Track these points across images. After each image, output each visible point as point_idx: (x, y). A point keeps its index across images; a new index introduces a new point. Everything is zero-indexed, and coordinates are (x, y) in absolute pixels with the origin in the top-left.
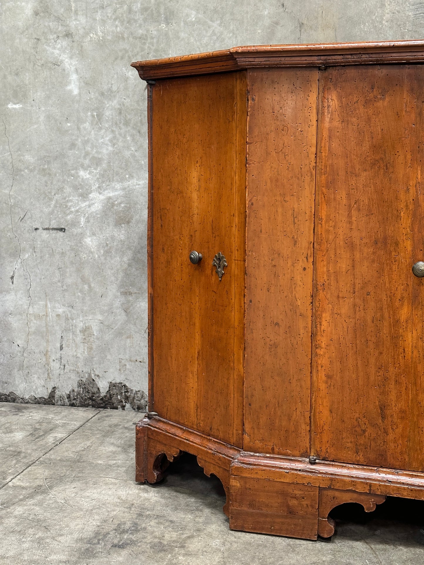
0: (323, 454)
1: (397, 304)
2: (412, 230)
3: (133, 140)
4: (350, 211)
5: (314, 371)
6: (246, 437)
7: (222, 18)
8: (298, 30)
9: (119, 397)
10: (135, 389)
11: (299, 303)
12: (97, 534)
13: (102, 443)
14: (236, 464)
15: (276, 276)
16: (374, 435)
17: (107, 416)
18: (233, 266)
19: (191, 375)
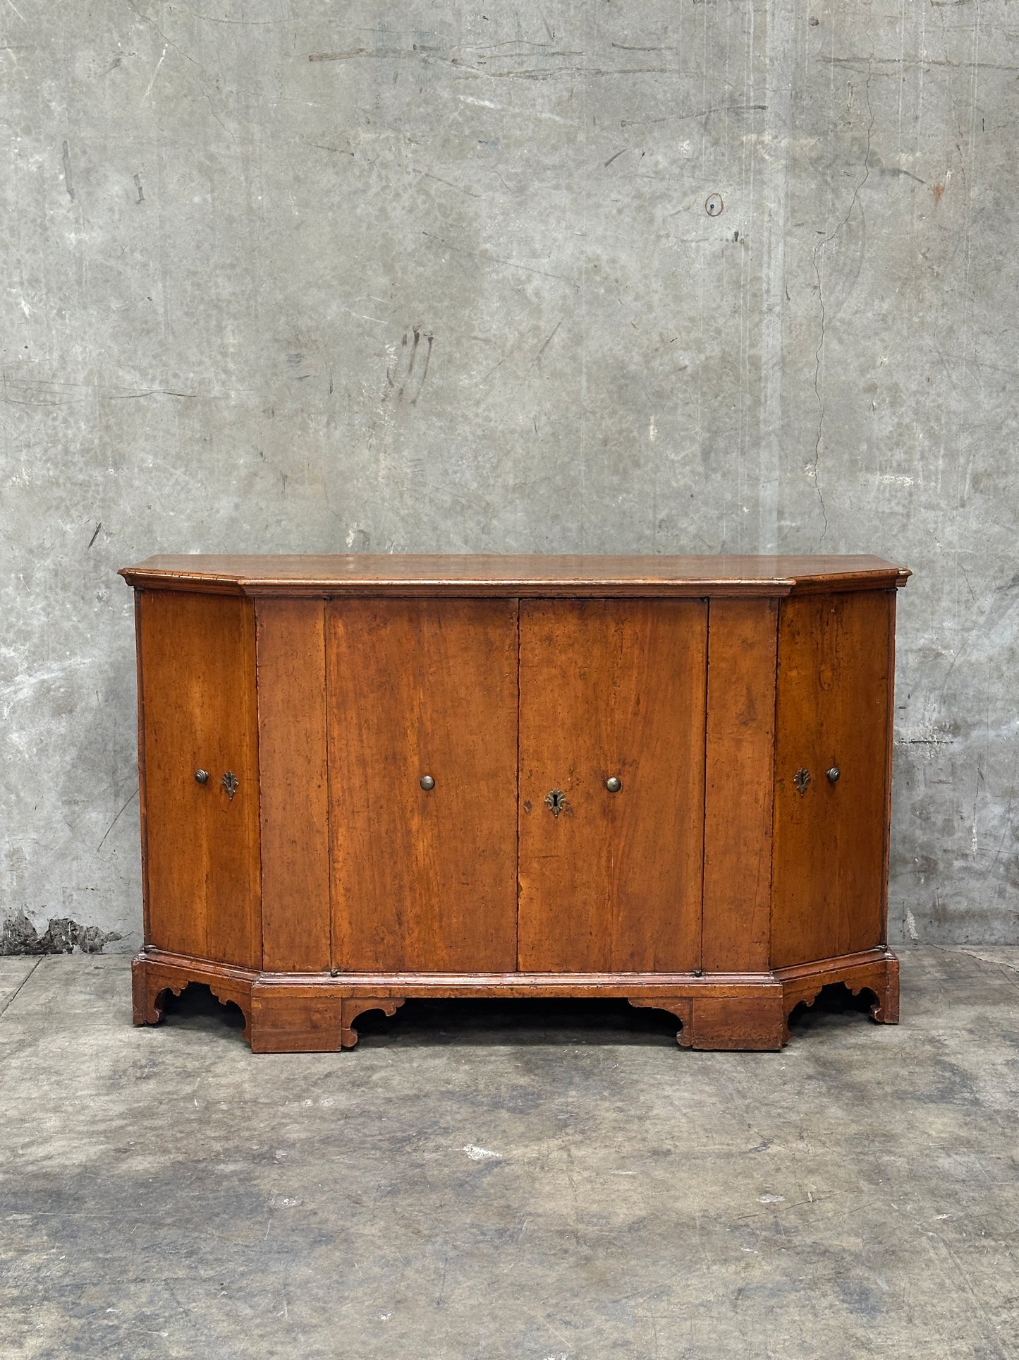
0: (344, 967)
1: (408, 815)
2: (418, 746)
3: (75, 608)
4: (361, 730)
5: (333, 885)
6: (265, 957)
7: (186, 466)
8: (281, 484)
9: (64, 938)
10: (85, 925)
11: (315, 819)
12: (115, 1072)
13: (67, 993)
14: (257, 985)
15: (291, 794)
16: (392, 942)
17: (55, 963)
18: (245, 785)
19: (198, 900)
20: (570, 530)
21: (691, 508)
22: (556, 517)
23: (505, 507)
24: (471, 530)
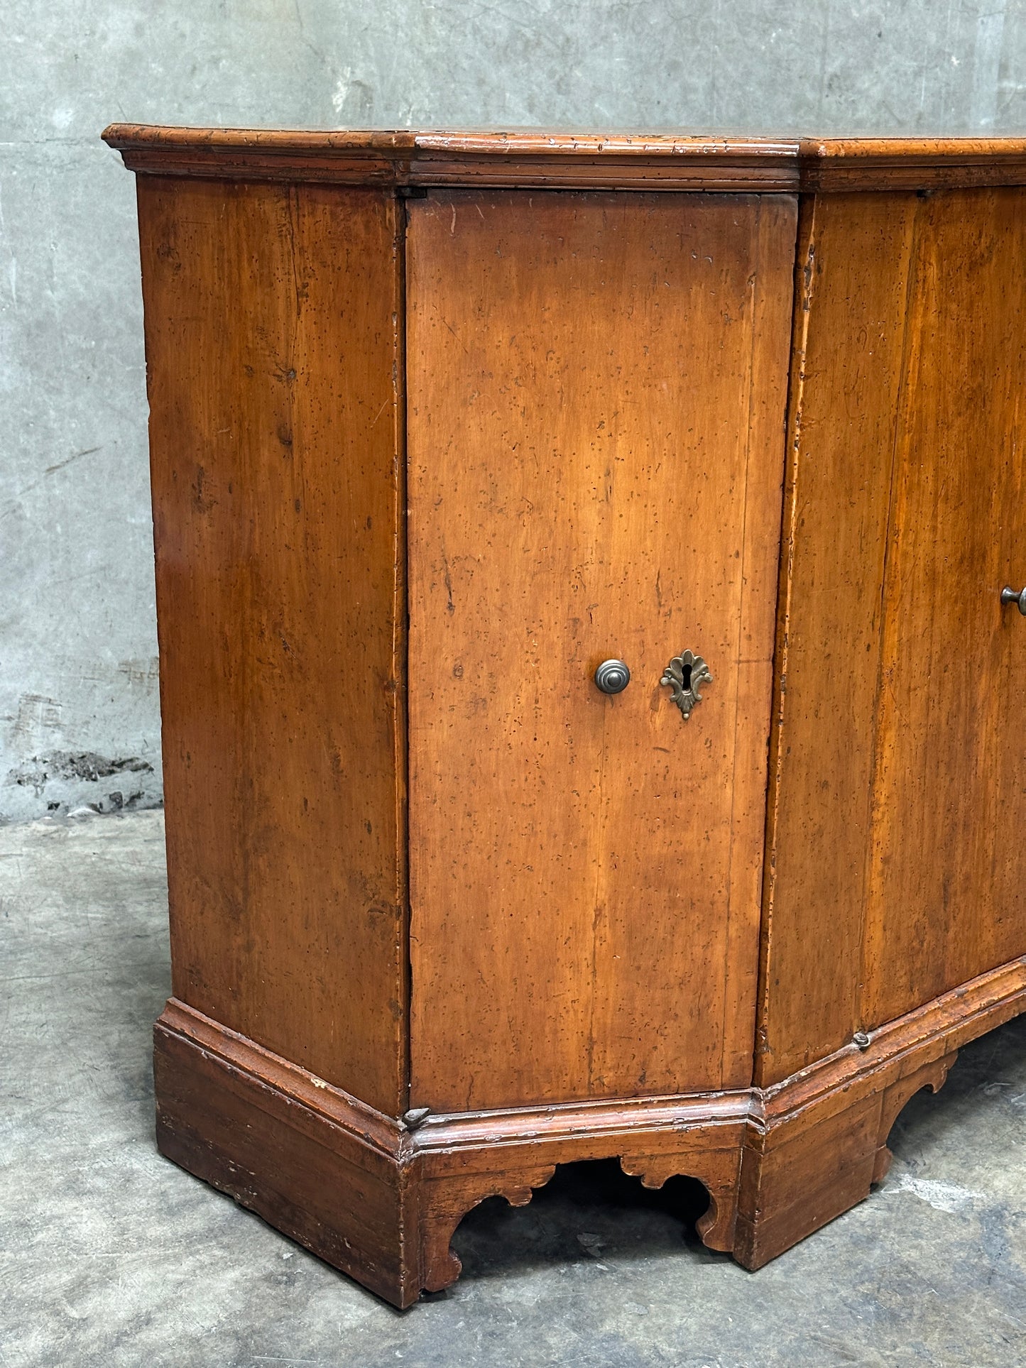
20: (695, 90)
21: (877, 56)
22: (674, 67)
23: (595, 45)
24: (539, 85)
